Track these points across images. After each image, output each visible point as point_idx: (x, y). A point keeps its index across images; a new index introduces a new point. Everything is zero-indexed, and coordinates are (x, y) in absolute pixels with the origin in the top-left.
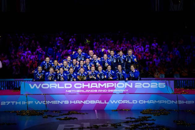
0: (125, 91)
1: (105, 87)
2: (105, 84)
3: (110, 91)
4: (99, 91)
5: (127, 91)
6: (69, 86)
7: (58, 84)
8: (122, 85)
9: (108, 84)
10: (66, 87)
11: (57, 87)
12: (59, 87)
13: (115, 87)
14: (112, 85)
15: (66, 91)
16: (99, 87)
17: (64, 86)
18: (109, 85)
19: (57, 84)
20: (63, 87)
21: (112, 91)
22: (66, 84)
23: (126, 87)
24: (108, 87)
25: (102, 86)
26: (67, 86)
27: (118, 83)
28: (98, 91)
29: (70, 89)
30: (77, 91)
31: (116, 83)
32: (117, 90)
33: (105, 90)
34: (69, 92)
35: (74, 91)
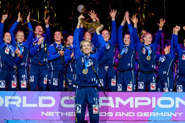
0: (175, 115)
1: (132, 106)
2: (131, 99)
3: (141, 115)
4: (116, 115)
5: (180, 115)
6: (49, 102)
7: (25, 98)
8: (169, 102)
9: (137, 99)
10: (41, 105)
11: (21, 104)
12: (25, 105)
13: (154, 106)
14: (146, 101)
15: (43, 113)
16: (117, 106)
17: (37, 102)
18: (140, 101)
19: (22, 98)
20: (35, 105)
21: (146, 114)
22: (41, 98)
23: (177, 106)
24: (136, 106)
25: (125, 103)
26: (45, 102)
27: (161, 96)
28: (114, 114)
29: (50, 109)
30: (66, 114)
31: (155, 98)
32: (157, 113)
33: (130, 113)
34: (49, 115)
35: (59, 114)
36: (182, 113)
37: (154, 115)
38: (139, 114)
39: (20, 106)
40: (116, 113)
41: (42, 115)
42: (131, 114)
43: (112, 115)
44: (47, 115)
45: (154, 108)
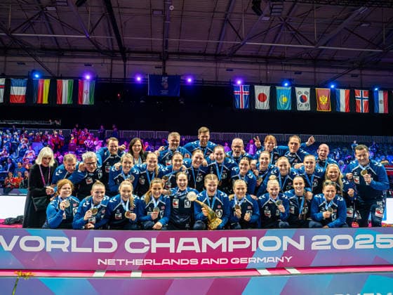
0: (282, 261)
1: (224, 250)
2: (223, 241)
3: (237, 262)
4: (202, 263)
5: (288, 259)
6: (109, 245)
7: (74, 239)
8: (274, 243)
9: (231, 240)
10: (97, 249)
11: (69, 248)
12: (75, 249)
13: (254, 249)
14: (244, 243)
15: (99, 260)
16: (204, 250)
17: (92, 247)
18: (235, 243)
19: (70, 240)
20: (89, 250)
21: (243, 261)
22: (97, 241)
23: (285, 248)
24: (231, 250)
25: (214, 246)
26: (102, 245)
27: (263, 236)
28: (200, 261)
29: (110, 256)
30: (133, 262)
31: (255, 238)
32: (258, 258)
33: (221, 259)
34: (109, 264)
35: (122, 262)
36: (291, 257)
37: (254, 262)
38: (234, 261)
39: (67, 251)
40: (203, 260)
41: (99, 263)
42: (223, 261)
43: (197, 263)
44: (105, 263)
45: (254, 252)
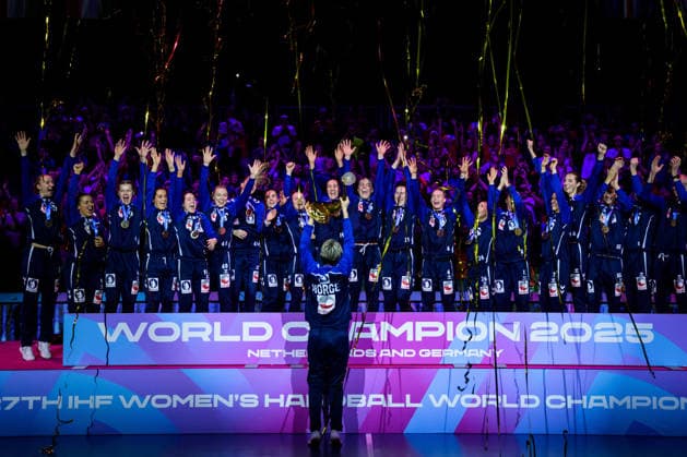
0: (490, 355)
1: (410, 338)
2: (408, 326)
3: (427, 355)
4: (381, 355)
5: (498, 354)
6: (262, 331)
7: (218, 325)
9: (419, 325)
10: (247, 338)
11: (212, 336)
12: (218, 338)
13: (450, 338)
14: (436, 329)
15: (250, 352)
16: (384, 338)
17: (240, 333)
18: (424, 329)
19: (213, 326)
20: (236, 338)
21: (436, 353)
22: (247, 326)
24: (419, 339)
25: (397, 333)
26: (253, 332)
27: (462, 320)
28: (378, 353)
29: (263, 345)
30: (292, 353)
31: (452, 323)
32: (456, 351)
33: (406, 351)
34: (262, 356)
35: (279, 353)
36: (501, 351)
37: (451, 355)
38: (423, 353)
39: (209, 340)
40: (382, 351)
41: (249, 356)
42: (408, 353)
43: (375, 355)
44: (257, 355)
45: (450, 342)
